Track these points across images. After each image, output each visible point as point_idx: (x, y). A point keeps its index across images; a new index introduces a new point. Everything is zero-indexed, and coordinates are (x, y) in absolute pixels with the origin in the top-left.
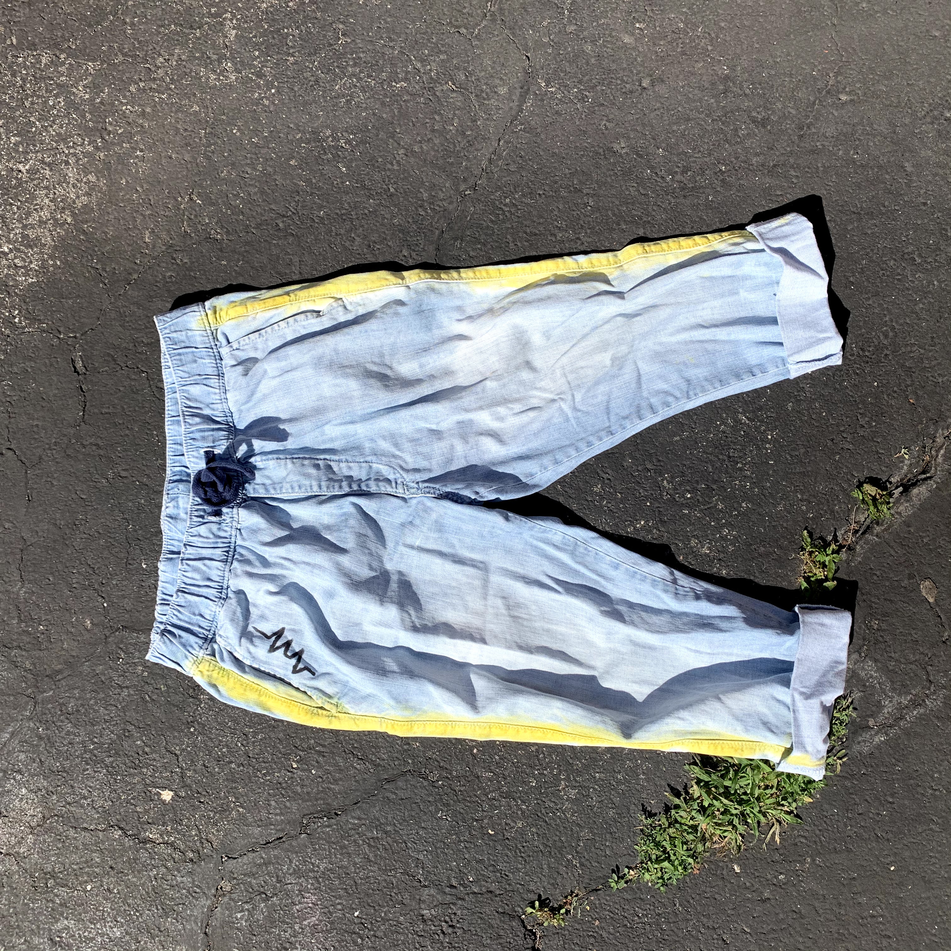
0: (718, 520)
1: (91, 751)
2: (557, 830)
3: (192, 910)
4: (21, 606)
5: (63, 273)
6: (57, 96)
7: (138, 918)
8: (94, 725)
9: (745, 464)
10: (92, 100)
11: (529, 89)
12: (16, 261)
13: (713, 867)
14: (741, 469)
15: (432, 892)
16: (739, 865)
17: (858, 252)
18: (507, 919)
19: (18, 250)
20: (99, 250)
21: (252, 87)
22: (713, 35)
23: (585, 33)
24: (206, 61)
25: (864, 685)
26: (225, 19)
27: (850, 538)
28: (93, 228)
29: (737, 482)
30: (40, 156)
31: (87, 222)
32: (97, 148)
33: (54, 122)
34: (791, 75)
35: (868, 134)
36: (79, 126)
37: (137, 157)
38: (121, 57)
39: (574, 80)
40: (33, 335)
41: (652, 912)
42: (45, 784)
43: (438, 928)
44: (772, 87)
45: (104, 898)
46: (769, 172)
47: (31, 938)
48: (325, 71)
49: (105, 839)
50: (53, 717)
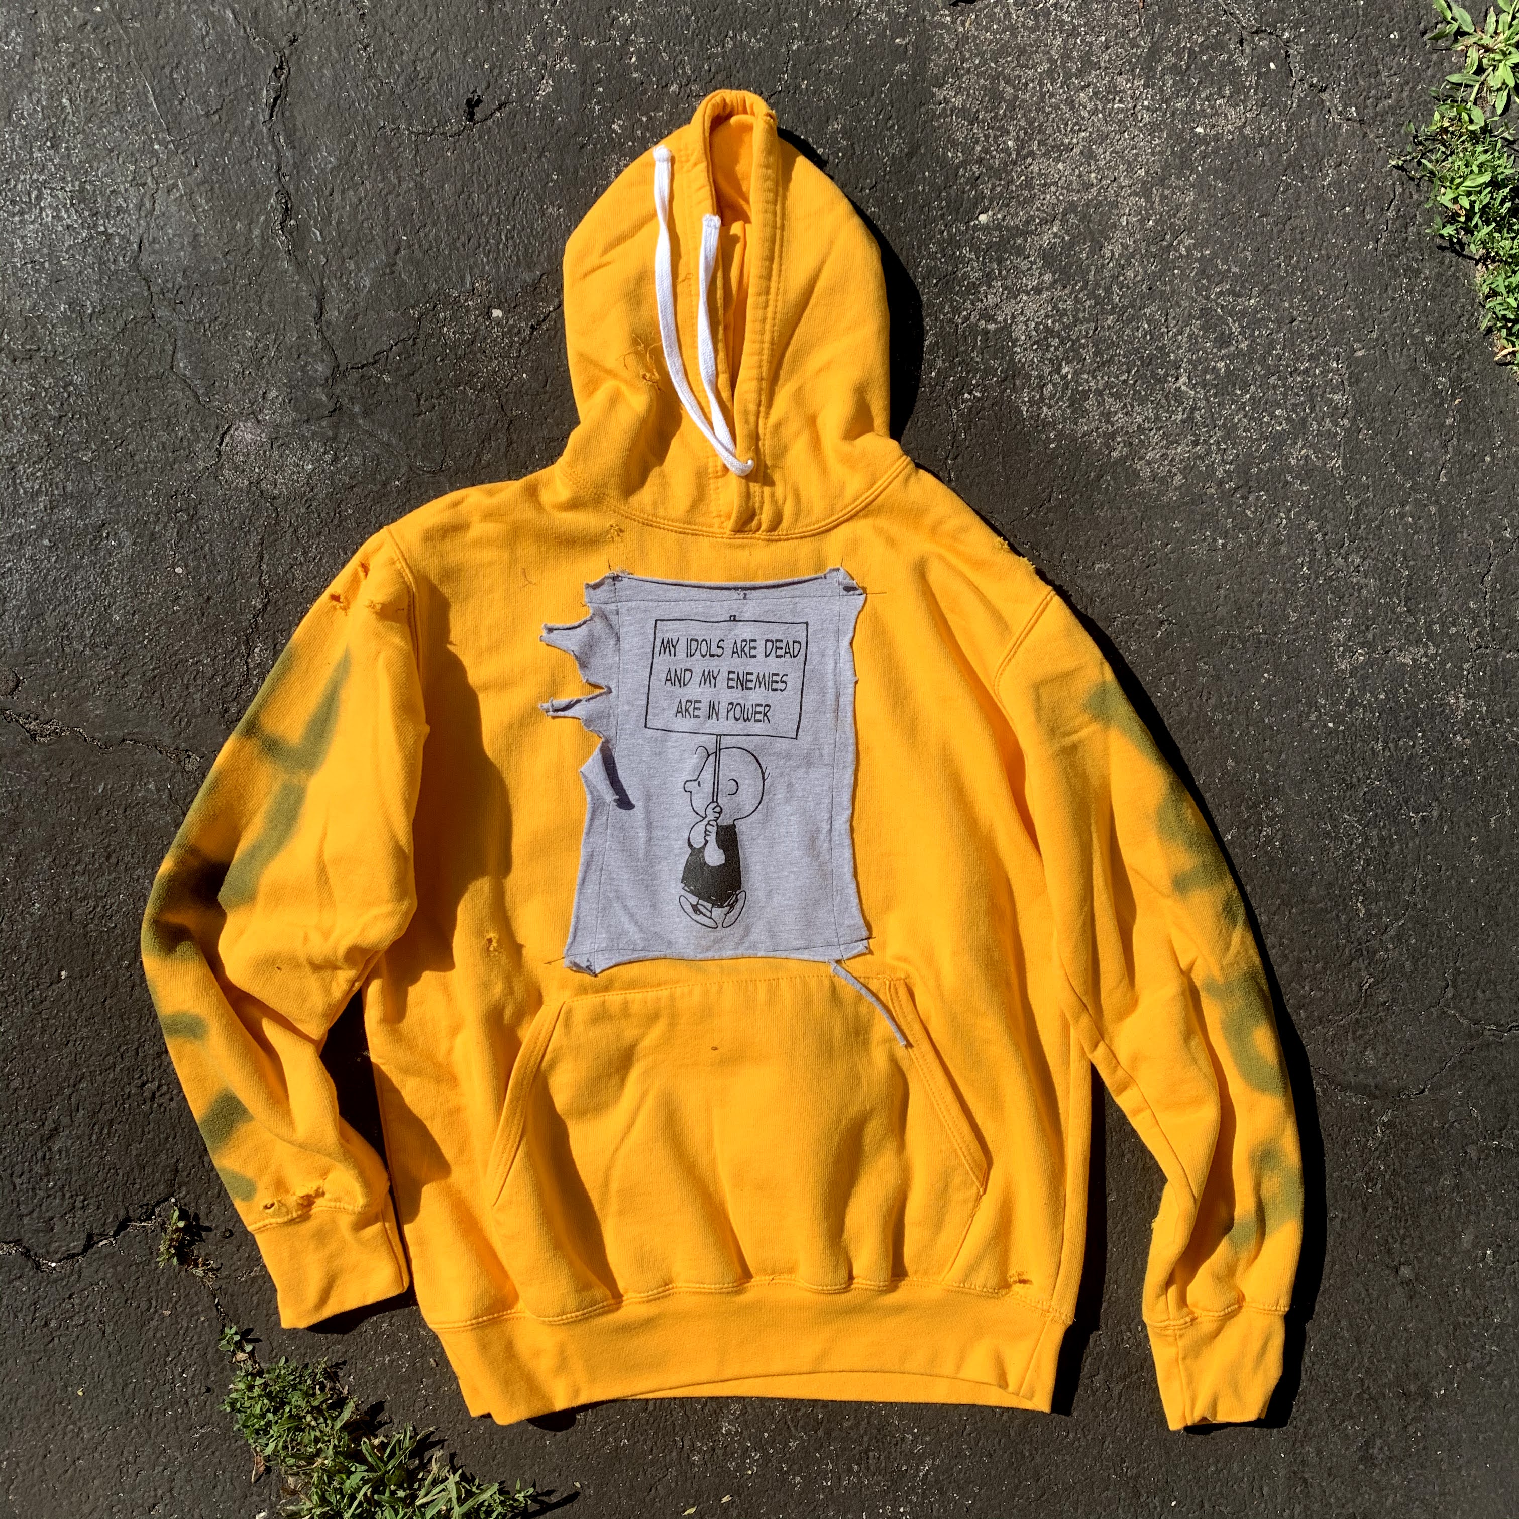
0: (772, 1442)
5: (1039, 452)
6: (1289, 419)
7: (139, 642)
9: (857, 1476)
10: (1290, 469)
11: (1376, 1097)
12: (1050, 386)
14: (850, 1470)
18: (168, 1176)
19: (1066, 387)
20: (1076, 500)
21: (1333, 694)
22: (1488, 1369)
23: (1468, 1175)
24: (1361, 626)
26: (1426, 646)
28: (1107, 489)
29: (830, 1467)
30: (1201, 404)
31: (1114, 479)
32: (1221, 483)
33: (1252, 419)
34: (1443, 1494)
36: (1250, 455)
37: (1215, 540)
38: (1355, 503)
39: (1397, 1164)
40: (947, 421)
41: (190, 1393)
42: (321, 496)
43: (150, 1076)
44: (1422, 1467)
45: (166, 593)
46: (1295, 1473)
47: (103, 497)
48: (1368, 797)
49: (249, 587)
50: (416, 498)
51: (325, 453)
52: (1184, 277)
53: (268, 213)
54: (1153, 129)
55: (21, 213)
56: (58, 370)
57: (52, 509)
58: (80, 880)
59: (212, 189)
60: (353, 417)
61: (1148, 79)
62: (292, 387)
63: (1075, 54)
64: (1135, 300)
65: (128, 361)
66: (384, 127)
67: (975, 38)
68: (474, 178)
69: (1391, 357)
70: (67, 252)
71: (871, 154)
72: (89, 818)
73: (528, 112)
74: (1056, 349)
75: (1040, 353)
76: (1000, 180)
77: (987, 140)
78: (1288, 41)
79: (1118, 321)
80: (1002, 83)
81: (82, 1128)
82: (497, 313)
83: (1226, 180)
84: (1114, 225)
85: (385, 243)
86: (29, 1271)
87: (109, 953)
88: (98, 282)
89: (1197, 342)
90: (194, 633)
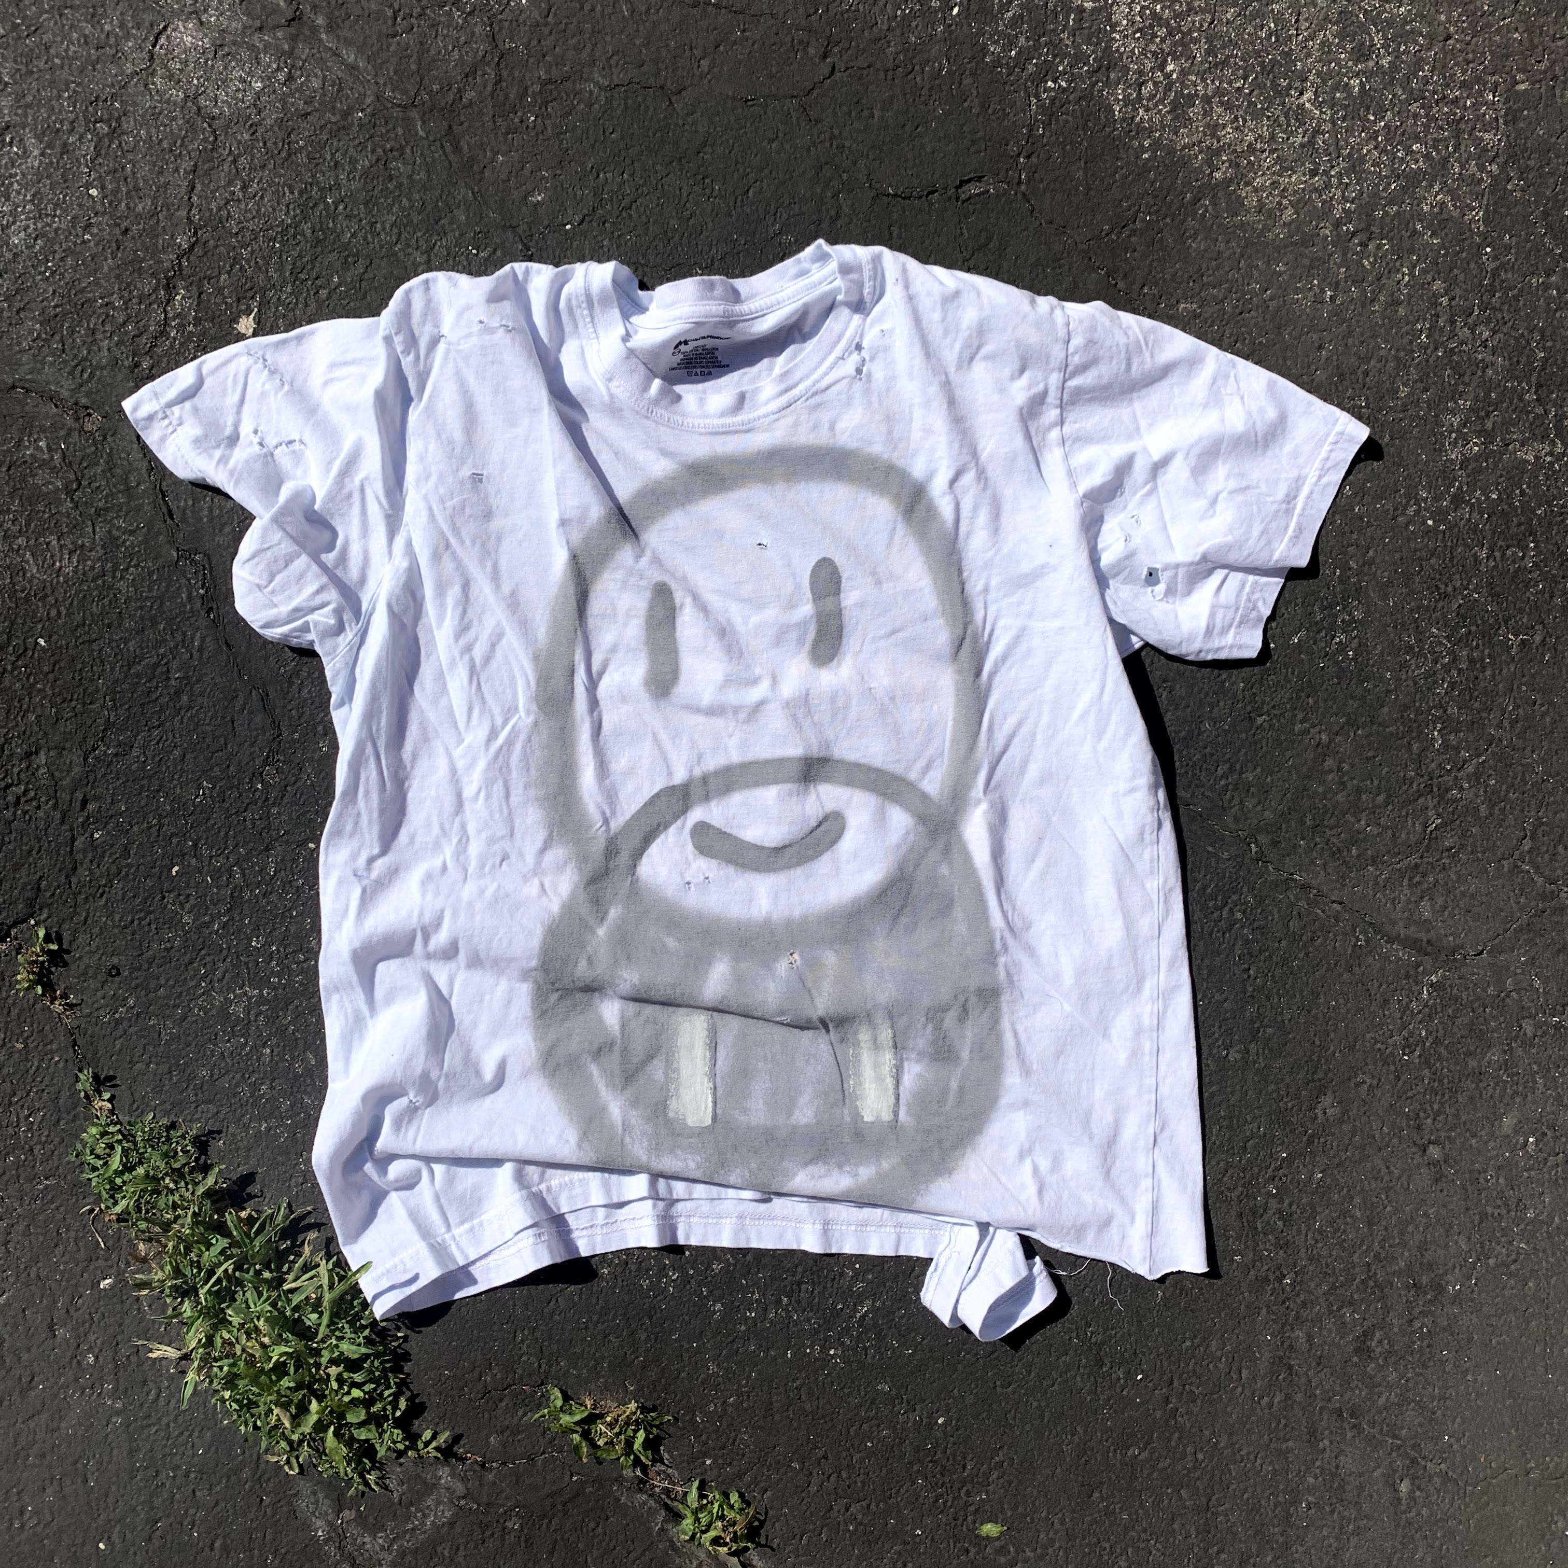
0: (693, 1262)
1: (322, 199)
2: (177, 982)
3: (52, 364)
4: (568, 84)
5: (1128, 163)
6: (1427, 157)
7: (40, 273)
8: (366, 204)
9: (786, 1310)
10: (1421, 217)
11: (1426, 954)
12: (1150, 84)
14: (778, 1302)
15: (76, 770)
16: (112, 1287)
17: (1141, 1506)
18: (29, 894)
19: (1168, 88)
20: (1166, 224)
21: (1437, 487)
22: (1513, 1267)
23: (1520, 1052)
24: (1482, 410)
25: (411, 1504)
26: (1553, 442)
27: (659, 1484)
28: (1204, 215)
29: (756, 1296)
30: (1326, 127)
31: (1215, 205)
32: (1337, 224)
33: (1384, 151)
34: (1442, 1398)
35: (1341, 1528)
36: (1375, 195)
37: (1323, 291)
38: (1493, 266)
39: (1441, 1032)
40: (1024, 111)
41: (35, 1139)
42: (269, 121)
43: (15, 777)
44: (1425, 1366)
45: (75, 218)
46: (1280, 1358)
47: (10, 94)
49: (174, 221)
50: (381, 136)
51: (279, 69)
60: (314, 30)
69: (1557, 96)
74: (1163, 40)
75: (1143, 44)
79: (1239, 15)
89: (1329, 52)
90: (106, 269)
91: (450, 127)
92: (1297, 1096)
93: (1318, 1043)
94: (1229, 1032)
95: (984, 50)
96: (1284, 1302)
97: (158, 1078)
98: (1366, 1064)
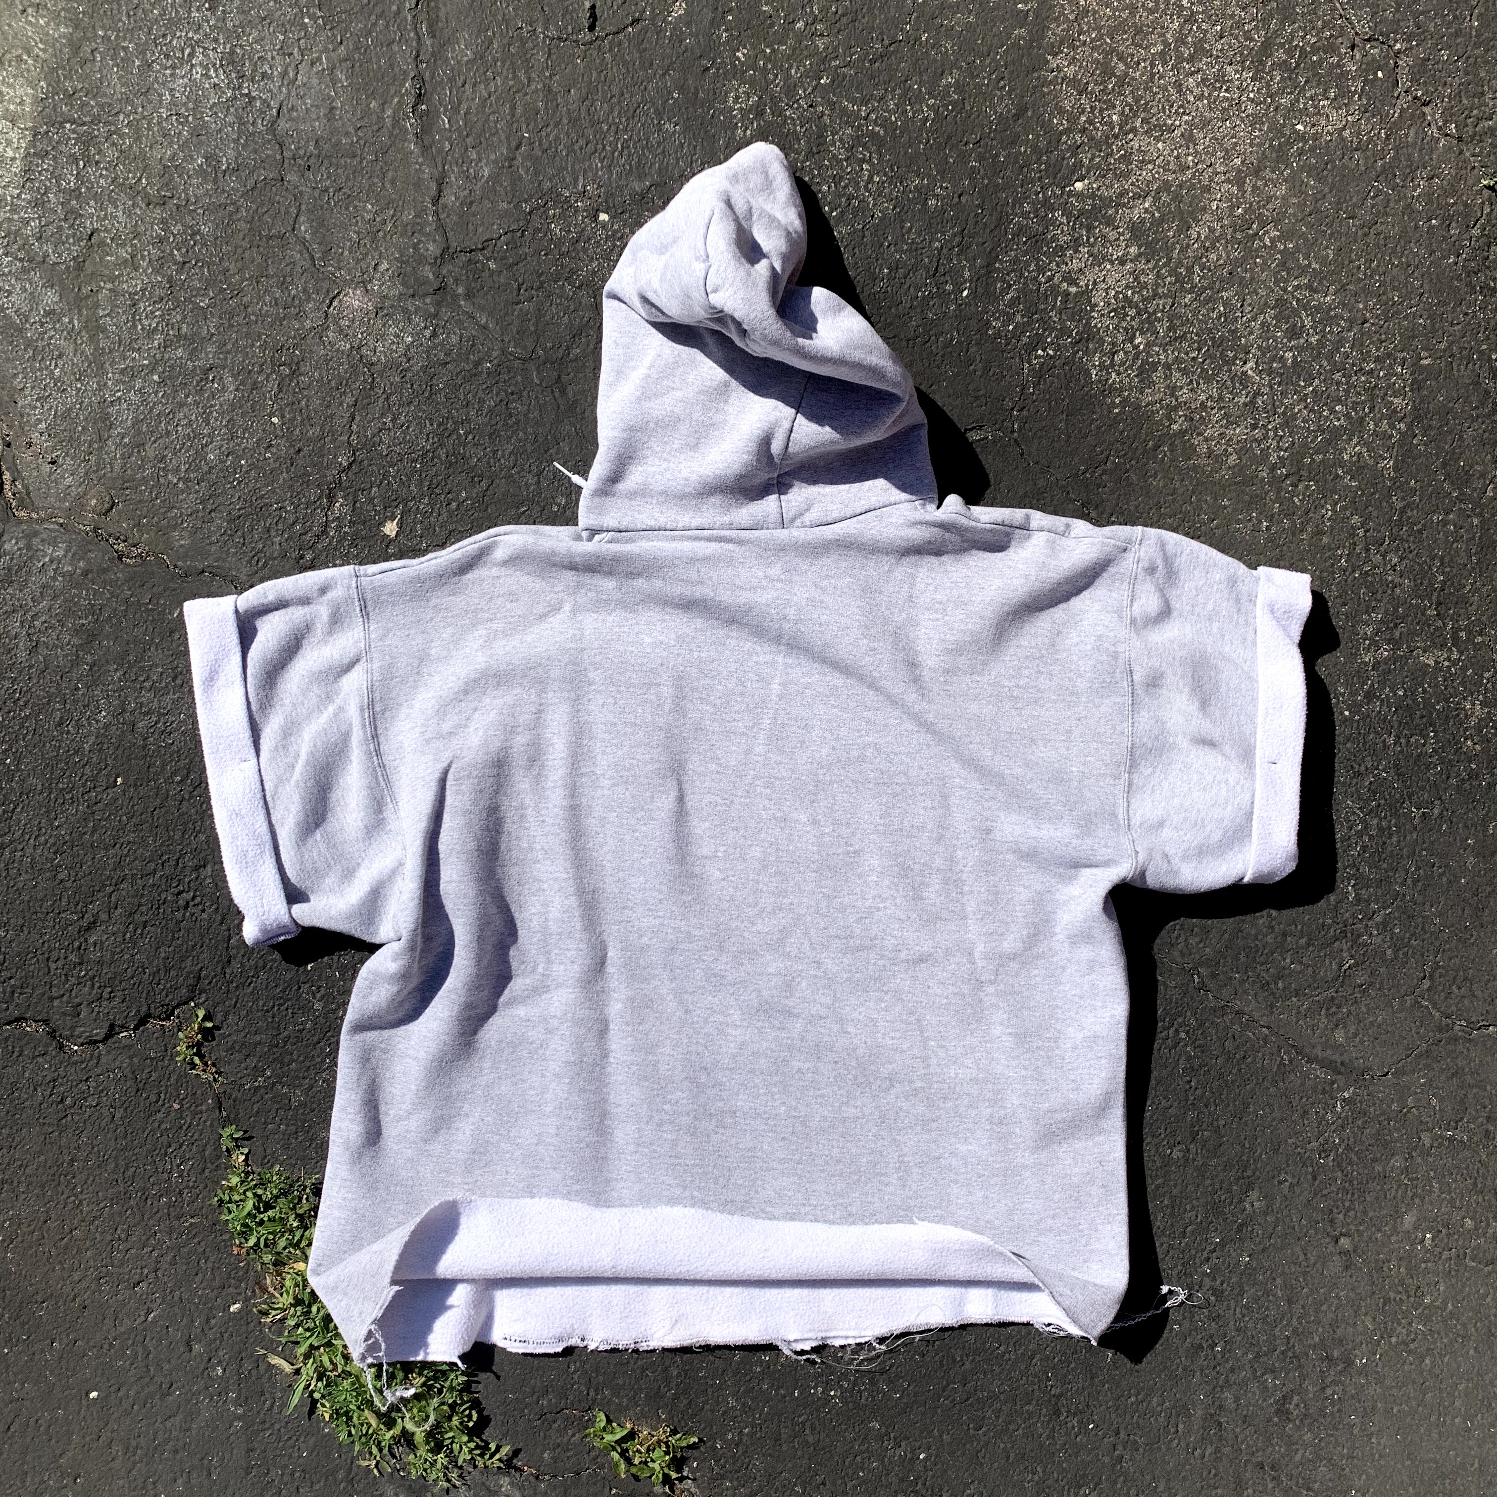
1: (456, 430)
2: (306, 1057)
3: (235, 554)
5: (1102, 416)
6: (1347, 416)
7: (230, 483)
8: (490, 436)
10: (1341, 464)
11: (1340, 1073)
12: (1121, 353)
13: (241, 1273)
16: (240, 1311)
18: (191, 981)
19: (1136, 357)
20: (1132, 466)
21: (1353, 684)
22: (1412, 1346)
23: (1419, 1160)
24: (1390, 623)
26: (1450, 650)
28: (1163, 459)
30: (1265, 390)
31: (1172, 451)
32: (1273, 468)
33: (1312, 410)
34: (1350, 1457)
36: (1305, 445)
37: (1260, 522)
38: (1401, 505)
39: (1352, 1140)
40: (1018, 374)
41: (185, 1184)
42: (416, 368)
43: (186, 886)
44: (1336, 1429)
45: (259, 440)
46: (1211, 1415)
47: (214, 343)
48: (1373, 787)
49: (337, 444)
50: (505, 382)
51: (426, 327)
52: (1265, 266)
53: (402, 96)
54: (1255, 120)
55: (173, 67)
56: (188, 218)
57: (165, 347)
58: (147, 696)
59: (353, 66)
60: (455, 297)
61: (1257, 71)
62: (402, 262)
63: (1190, 39)
64: (1214, 282)
65: (253, 218)
66: (521, 28)
67: (1095, 12)
68: (600, 87)
69: (1455, 369)
70: (211, 109)
71: (979, 111)
72: (161, 640)
73: (659, 32)
74: (1133, 319)
75: (1116, 321)
76: (1101, 151)
77: (1092, 112)
78: (1399, 52)
79: (1195, 300)
80: (1115, 59)
81: (117, 925)
82: (604, 217)
83: (1320, 179)
84: (1204, 209)
85: (508, 138)
86: (52, 1050)
87: (164, 766)
88: (234, 141)
89: (1268, 330)
90: (281, 481)
91: (559, 376)
92: (1229, 1191)
93: (1247, 1146)
94: (1173, 1134)
95: (988, 324)
96: (1215, 1367)
97: (286, 1137)
98: (1288, 1165)
